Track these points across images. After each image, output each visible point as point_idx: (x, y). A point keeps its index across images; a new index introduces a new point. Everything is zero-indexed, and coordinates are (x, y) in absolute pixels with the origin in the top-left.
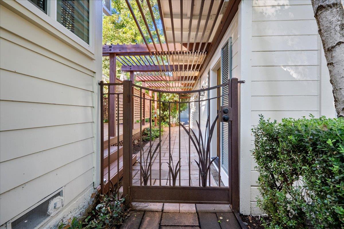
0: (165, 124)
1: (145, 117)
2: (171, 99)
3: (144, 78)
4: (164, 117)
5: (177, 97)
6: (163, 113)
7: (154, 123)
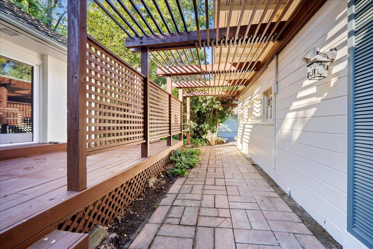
0: (202, 141)
1: (172, 133)
2: (209, 107)
3: (170, 69)
4: (199, 131)
5: (218, 104)
6: (198, 127)
7: (186, 140)
